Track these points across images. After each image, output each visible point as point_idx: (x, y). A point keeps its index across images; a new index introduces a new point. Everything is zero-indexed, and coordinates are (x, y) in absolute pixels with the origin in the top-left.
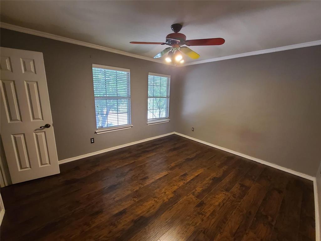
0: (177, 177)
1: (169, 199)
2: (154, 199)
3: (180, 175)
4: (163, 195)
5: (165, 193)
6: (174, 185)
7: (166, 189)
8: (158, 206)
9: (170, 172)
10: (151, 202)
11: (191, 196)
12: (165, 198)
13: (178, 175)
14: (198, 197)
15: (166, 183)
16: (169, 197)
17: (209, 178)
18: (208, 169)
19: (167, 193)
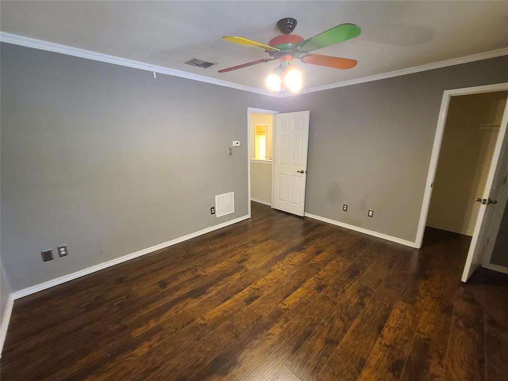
0: (266, 293)
1: (276, 264)
2: (294, 263)
3: (260, 298)
4: (285, 268)
5: (282, 270)
6: (271, 280)
7: (281, 274)
8: (287, 258)
9: (280, 305)
10: (296, 261)
11: (250, 268)
12: (281, 265)
13: (264, 298)
14: (243, 267)
15: (283, 282)
16: (277, 266)
17: (209, 296)
18: (193, 320)
19: (280, 270)
